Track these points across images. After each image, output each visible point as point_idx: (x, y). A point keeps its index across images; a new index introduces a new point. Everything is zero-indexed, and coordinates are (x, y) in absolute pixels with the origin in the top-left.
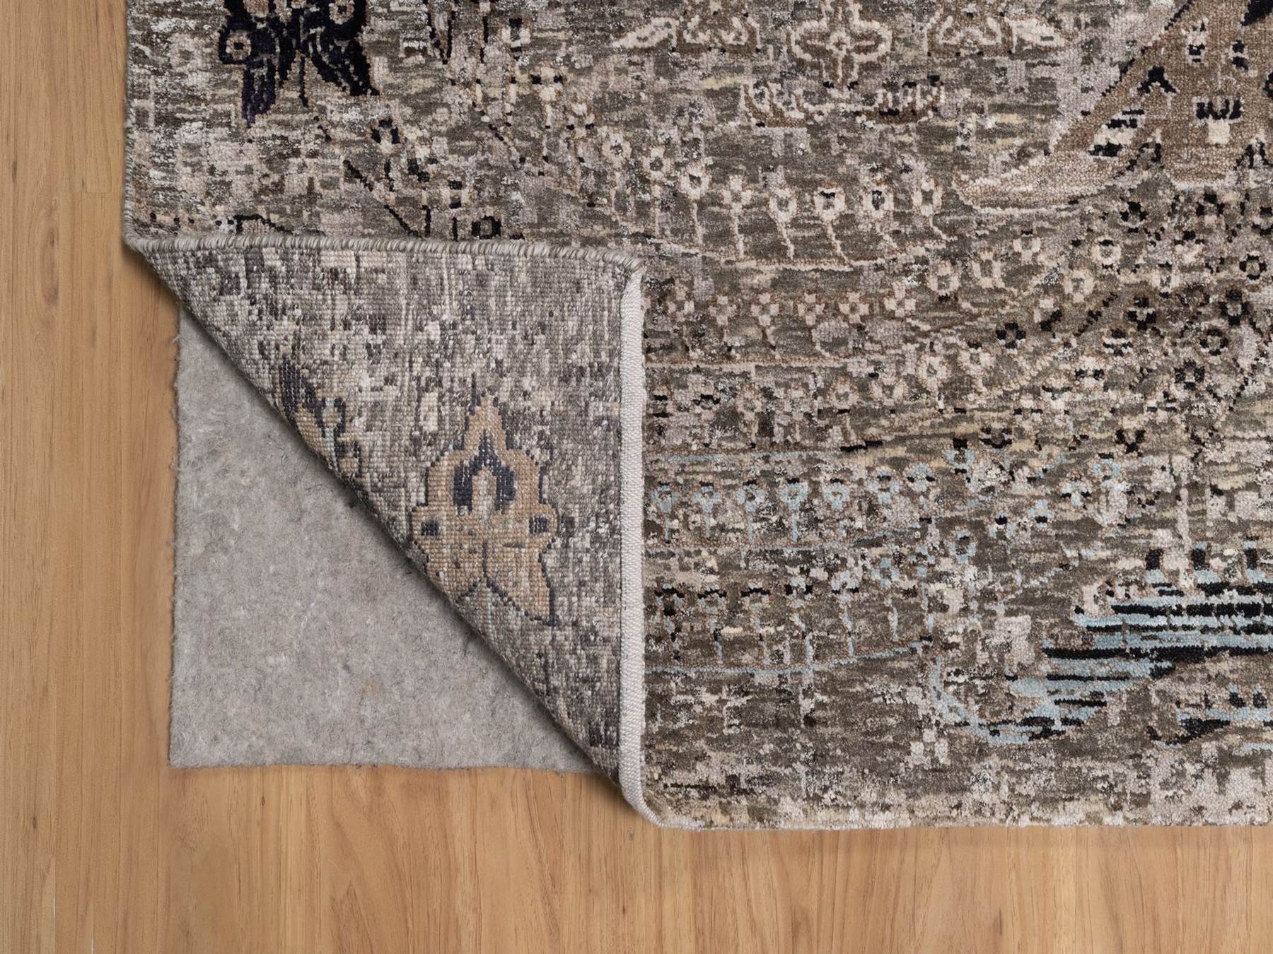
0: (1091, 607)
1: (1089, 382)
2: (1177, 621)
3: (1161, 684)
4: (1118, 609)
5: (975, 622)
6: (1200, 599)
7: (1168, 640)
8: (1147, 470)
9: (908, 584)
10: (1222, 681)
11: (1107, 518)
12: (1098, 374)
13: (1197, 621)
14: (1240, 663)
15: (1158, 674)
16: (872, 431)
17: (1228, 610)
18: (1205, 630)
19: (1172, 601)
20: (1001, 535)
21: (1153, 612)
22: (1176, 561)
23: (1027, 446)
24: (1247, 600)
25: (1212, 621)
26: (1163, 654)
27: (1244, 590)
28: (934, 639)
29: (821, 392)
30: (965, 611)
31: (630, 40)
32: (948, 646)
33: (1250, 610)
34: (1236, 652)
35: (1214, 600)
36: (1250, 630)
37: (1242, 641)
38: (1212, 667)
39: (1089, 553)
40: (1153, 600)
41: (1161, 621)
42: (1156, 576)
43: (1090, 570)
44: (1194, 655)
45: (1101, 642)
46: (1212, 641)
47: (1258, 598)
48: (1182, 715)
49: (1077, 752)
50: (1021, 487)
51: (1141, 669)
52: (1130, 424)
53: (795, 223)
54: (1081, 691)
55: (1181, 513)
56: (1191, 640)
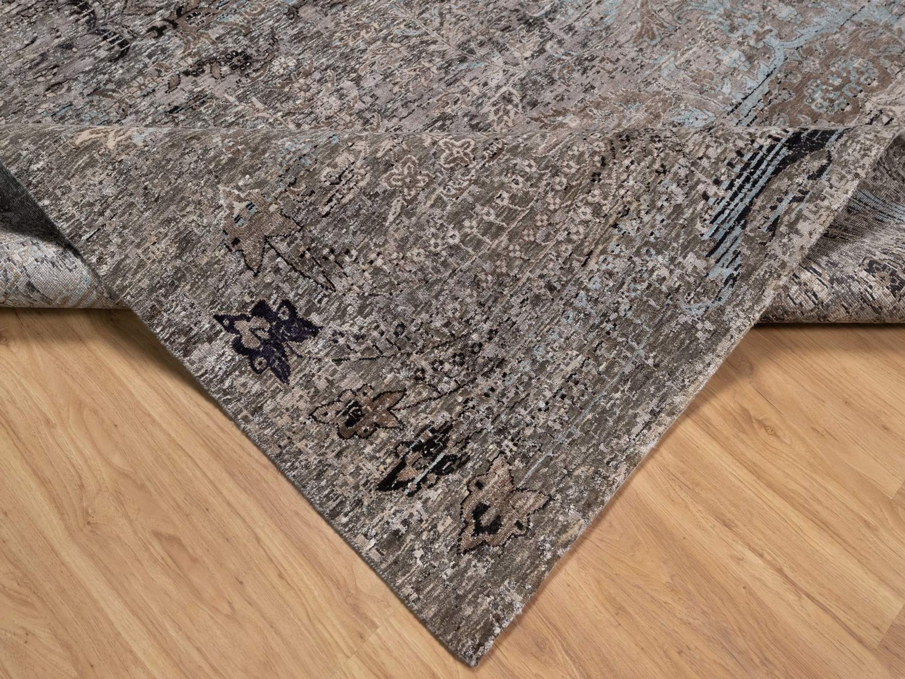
0: (704, 230)
1: (632, 167)
2: (732, 207)
3: (748, 229)
4: (712, 222)
5: (678, 272)
6: (730, 193)
7: (735, 215)
8: (676, 174)
9: (645, 285)
10: (763, 208)
11: (680, 199)
12: (632, 163)
13: (737, 200)
14: (762, 197)
15: (744, 227)
16: (586, 251)
17: (741, 187)
18: (742, 200)
19: (724, 203)
20: (656, 238)
21: (722, 212)
22: (712, 190)
23: (635, 205)
24: (743, 178)
25: (741, 195)
26: (738, 220)
27: (739, 176)
28: (673, 292)
29: (558, 257)
30: (671, 272)
31: (391, 218)
32: (677, 290)
33: (747, 180)
34: (757, 196)
35: (735, 189)
36: (753, 185)
37: (755, 191)
38: (756, 208)
39: (687, 215)
40: (718, 209)
41: (727, 212)
42: (712, 201)
43: (692, 220)
44: (747, 210)
45: (718, 237)
46: (747, 201)
47: (745, 174)
48: (764, 229)
49: (749, 274)
50: (646, 218)
51: (738, 230)
52: (657, 166)
53: (498, 216)
54: (729, 256)
55: (699, 175)
56: (741, 207)
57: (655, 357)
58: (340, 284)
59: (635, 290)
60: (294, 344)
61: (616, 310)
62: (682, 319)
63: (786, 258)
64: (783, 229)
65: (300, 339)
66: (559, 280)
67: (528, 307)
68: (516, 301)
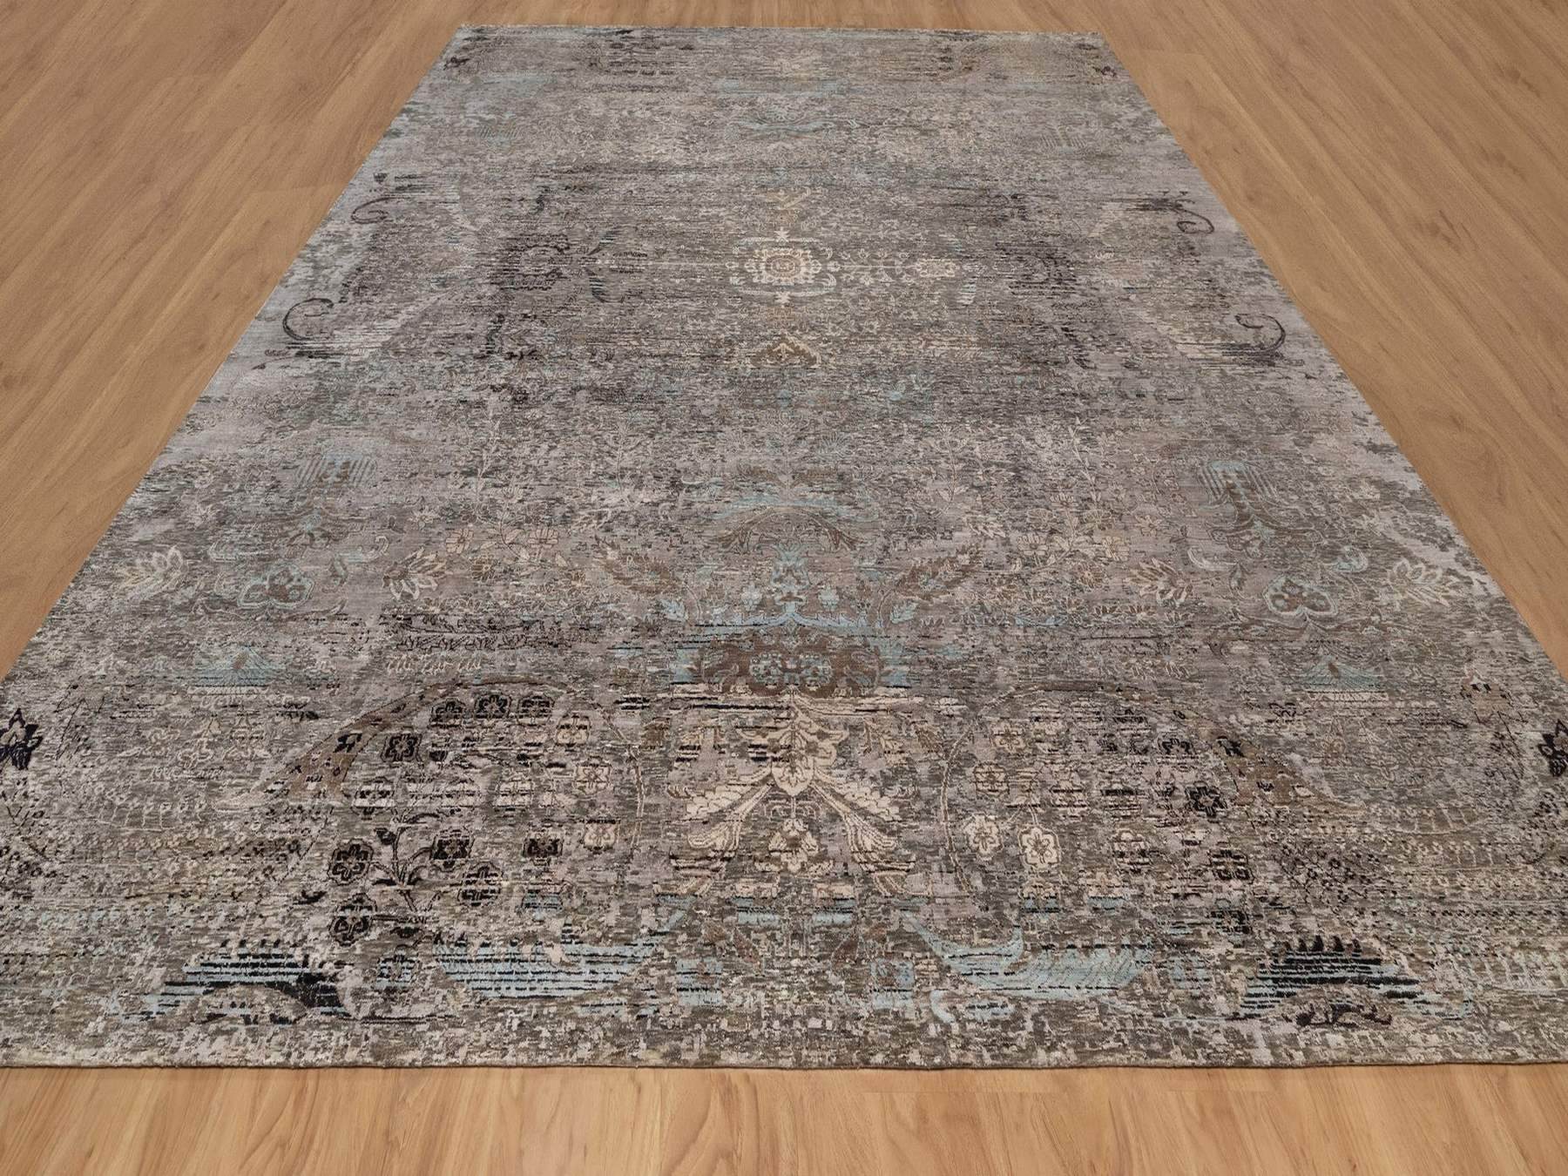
0: (192, 964)
1: (230, 873)
2: (224, 970)
3: (205, 998)
4: (202, 965)
5: (143, 969)
6: (236, 960)
7: (217, 978)
8: (237, 908)
9: (125, 953)
10: (232, 996)
11: (214, 925)
12: (234, 870)
13: (232, 970)
14: (242, 988)
15: (206, 993)
16: (140, 891)
17: (246, 965)
18: (234, 974)
19: (224, 961)
20: (170, 933)
21: (215, 966)
22: (233, 945)
23: (196, 897)
24: (255, 961)
25: (237, 970)
26: (212, 984)
27: (255, 957)
28: (124, 978)
29: (128, 875)
30: (142, 965)
31: (123, 754)
32: (128, 980)
33: (255, 965)
34: (243, 983)
35: (242, 961)
36: (251, 974)
37: (247, 979)
38: (230, 990)
39: (201, 941)
40: (219, 960)
41: (218, 970)
42: (223, 950)
43: (198, 947)
44: (226, 984)
45: (190, 979)
46: (235, 979)
47: (260, 960)
48: (208, 1011)
49: (157, 1028)
50: (187, 914)
51: (201, 990)
52: (238, 889)
53: (150, 814)
54: (172, 1000)
55: (243, 925)
56: (226, 978)
57: (62, 1005)
58: (63, 760)
59: (118, 949)
60: (10, 762)
61: (96, 946)
62: (103, 1002)
63: (183, 1048)
64: (213, 1027)
65: (15, 763)
66: (109, 889)
67: (81, 883)
68: (83, 872)
